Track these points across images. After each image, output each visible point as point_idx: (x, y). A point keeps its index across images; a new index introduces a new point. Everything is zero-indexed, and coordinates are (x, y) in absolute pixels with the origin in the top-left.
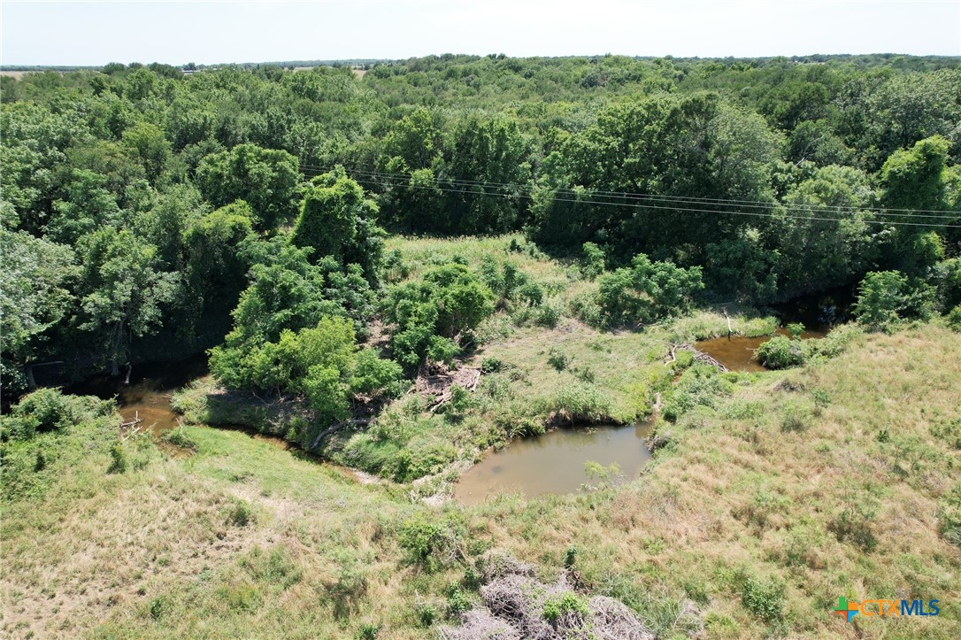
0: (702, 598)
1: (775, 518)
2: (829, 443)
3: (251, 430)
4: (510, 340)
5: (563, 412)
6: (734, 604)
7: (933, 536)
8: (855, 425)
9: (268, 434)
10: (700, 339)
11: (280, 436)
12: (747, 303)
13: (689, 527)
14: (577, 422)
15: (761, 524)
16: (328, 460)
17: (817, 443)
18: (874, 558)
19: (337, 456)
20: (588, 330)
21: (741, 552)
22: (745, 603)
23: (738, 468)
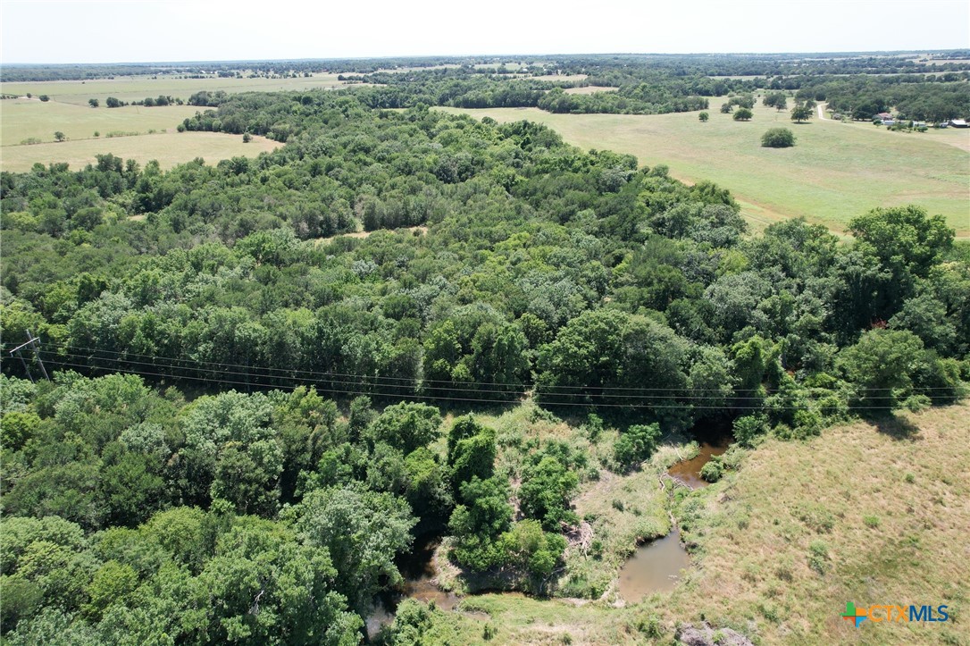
0: (751, 619)
1: (758, 577)
2: (759, 531)
3: (498, 591)
4: (583, 494)
5: (639, 538)
6: (762, 617)
7: (807, 569)
8: (764, 517)
9: (509, 591)
10: (669, 468)
11: (517, 590)
12: (677, 432)
13: (730, 590)
14: (646, 541)
15: (755, 581)
16: (553, 597)
17: (754, 532)
18: (794, 585)
19: (555, 593)
20: (616, 476)
21: (754, 596)
22: (766, 617)
23: (732, 554)
